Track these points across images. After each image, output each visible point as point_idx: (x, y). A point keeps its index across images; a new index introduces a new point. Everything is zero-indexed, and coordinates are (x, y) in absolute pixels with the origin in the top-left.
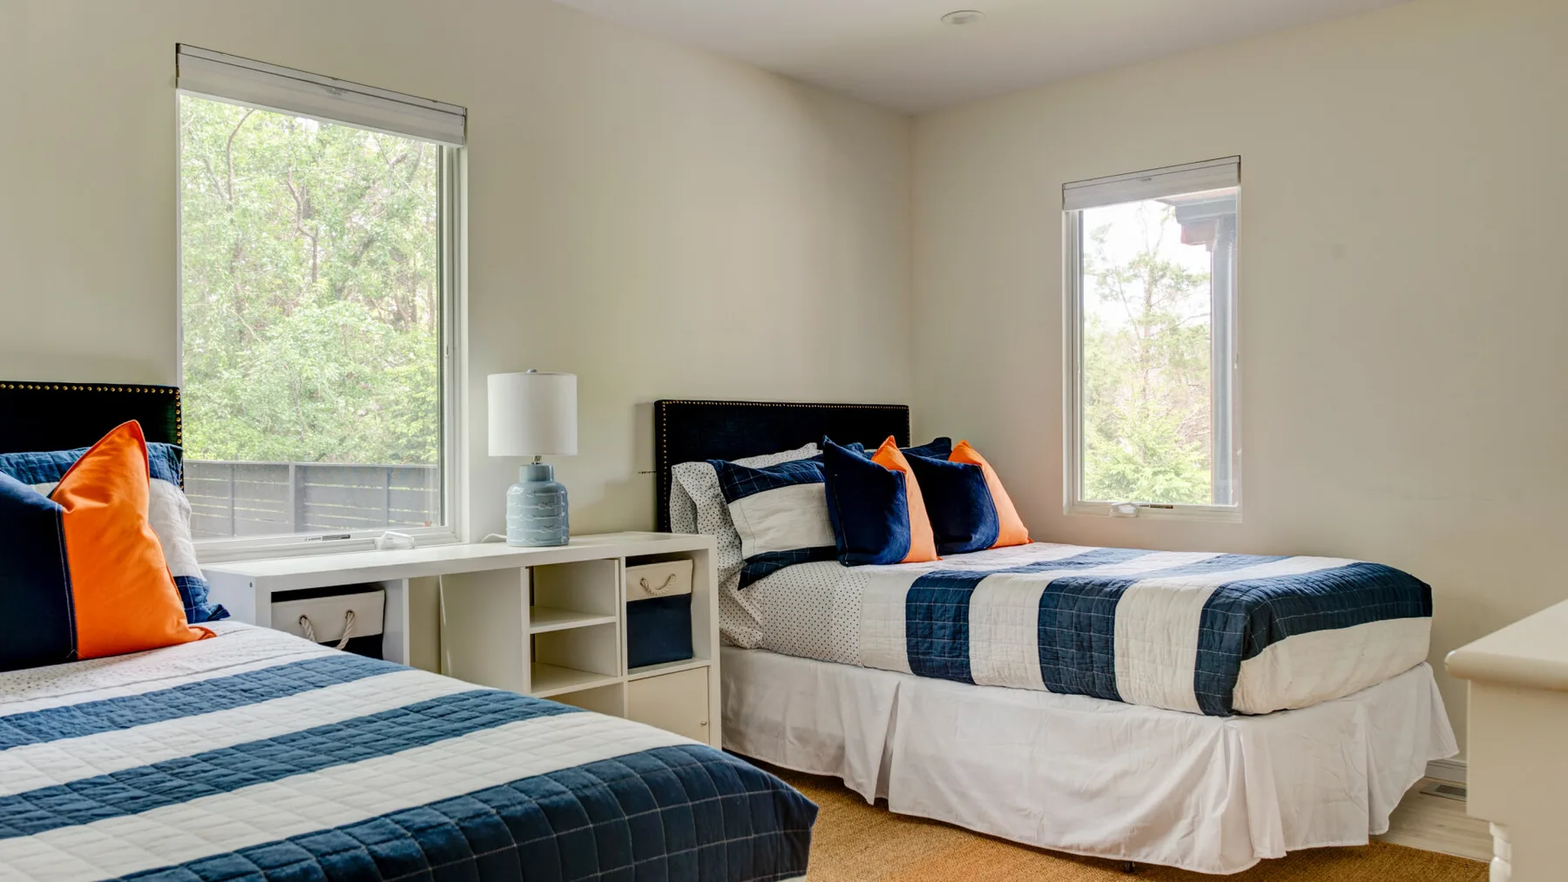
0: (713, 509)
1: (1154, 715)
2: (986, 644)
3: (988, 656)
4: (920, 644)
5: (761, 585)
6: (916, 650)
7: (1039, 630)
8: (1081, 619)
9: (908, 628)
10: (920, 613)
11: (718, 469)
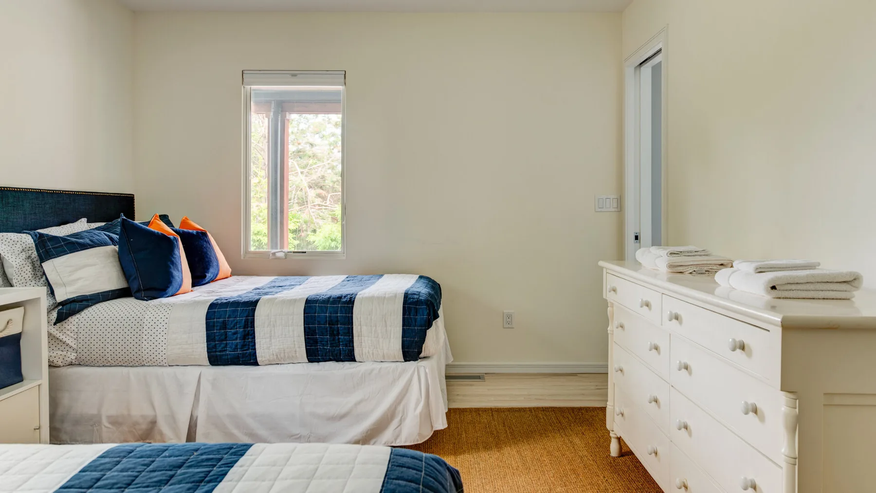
0: (26, 267)
1: (378, 366)
2: (268, 340)
3: (270, 347)
4: (218, 346)
5: (74, 320)
6: (214, 350)
7: (305, 327)
8: (332, 318)
9: (208, 336)
10: (217, 326)
11: (35, 238)
